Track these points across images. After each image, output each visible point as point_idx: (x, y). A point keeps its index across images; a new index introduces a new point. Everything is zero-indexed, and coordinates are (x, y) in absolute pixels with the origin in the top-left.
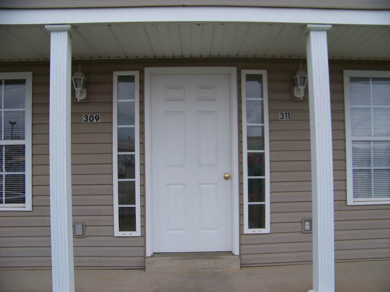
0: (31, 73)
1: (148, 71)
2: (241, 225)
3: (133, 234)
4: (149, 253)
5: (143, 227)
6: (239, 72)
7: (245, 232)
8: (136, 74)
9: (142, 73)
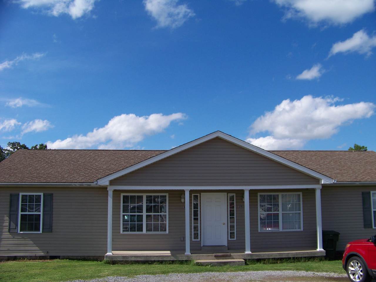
0: (168, 194)
1: (202, 194)
2: (228, 238)
3: (198, 240)
4: (202, 246)
5: (200, 238)
6: (227, 194)
7: (229, 240)
8: (199, 195)
9: (200, 194)
